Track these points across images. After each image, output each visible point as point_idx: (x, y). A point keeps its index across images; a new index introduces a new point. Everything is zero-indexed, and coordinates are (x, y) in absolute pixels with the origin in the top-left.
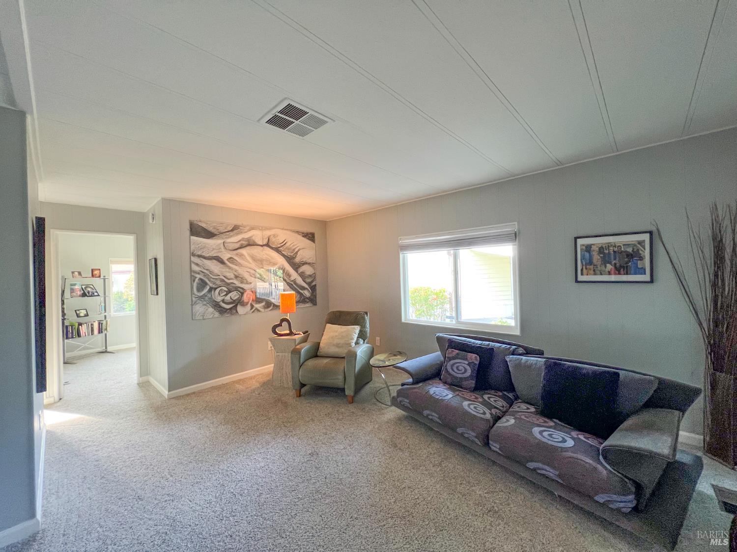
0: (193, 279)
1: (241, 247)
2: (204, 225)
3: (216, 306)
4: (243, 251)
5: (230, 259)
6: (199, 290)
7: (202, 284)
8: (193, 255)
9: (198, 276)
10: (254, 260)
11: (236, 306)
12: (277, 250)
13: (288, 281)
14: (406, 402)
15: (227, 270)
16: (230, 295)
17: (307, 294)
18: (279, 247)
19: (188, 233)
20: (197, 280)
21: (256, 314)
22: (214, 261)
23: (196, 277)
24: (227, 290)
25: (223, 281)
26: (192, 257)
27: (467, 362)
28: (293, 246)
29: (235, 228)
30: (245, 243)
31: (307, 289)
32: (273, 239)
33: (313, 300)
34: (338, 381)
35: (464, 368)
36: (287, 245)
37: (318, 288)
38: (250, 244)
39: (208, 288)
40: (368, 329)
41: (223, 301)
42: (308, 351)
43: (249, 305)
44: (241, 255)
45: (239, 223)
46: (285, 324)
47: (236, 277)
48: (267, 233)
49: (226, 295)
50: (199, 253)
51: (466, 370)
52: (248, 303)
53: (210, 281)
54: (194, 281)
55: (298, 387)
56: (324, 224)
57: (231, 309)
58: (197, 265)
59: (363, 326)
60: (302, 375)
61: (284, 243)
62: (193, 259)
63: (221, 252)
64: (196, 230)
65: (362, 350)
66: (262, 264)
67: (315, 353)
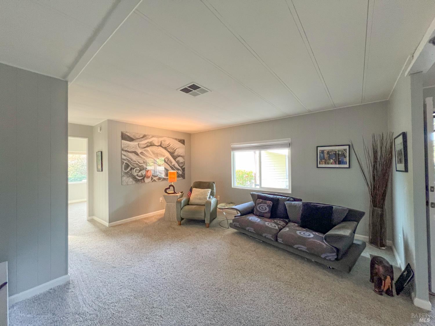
0: (122, 163)
1: (147, 146)
2: (128, 134)
3: (134, 178)
4: (148, 149)
5: (141, 153)
6: (125, 169)
7: (127, 166)
8: (122, 150)
9: (125, 162)
10: (154, 154)
11: (144, 178)
12: (165, 148)
13: (171, 165)
14: (238, 224)
15: (140, 159)
16: (141, 172)
17: (180, 172)
18: (167, 147)
19: (120, 138)
20: (124, 163)
21: (154, 183)
22: (133, 153)
23: (124, 162)
24: (139, 169)
25: (137, 164)
26: (122, 151)
27: (266, 205)
28: (174, 146)
29: (144, 136)
30: (149, 144)
31: (180, 170)
32: (163, 143)
33: (183, 176)
34: (201, 216)
35: (265, 207)
36: (171, 146)
37: (186, 169)
38: (151, 145)
39: (130, 168)
40: (215, 191)
41: (137, 175)
42: (184, 202)
43: (150, 178)
44: (147, 151)
45: (146, 134)
46: (172, 188)
47: (144, 162)
48: (161, 139)
49: (139, 172)
50: (126, 149)
51: (266, 209)
52: (150, 176)
53: (131, 164)
54: (123, 164)
55: (180, 220)
56: (189, 135)
57: (141, 180)
58: (125, 155)
59: (212, 189)
60: (182, 214)
61: (169, 145)
62: (123, 152)
63: (137, 149)
64: (124, 137)
65: (213, 201)
66: (157, 156)
67: (188, 203)
